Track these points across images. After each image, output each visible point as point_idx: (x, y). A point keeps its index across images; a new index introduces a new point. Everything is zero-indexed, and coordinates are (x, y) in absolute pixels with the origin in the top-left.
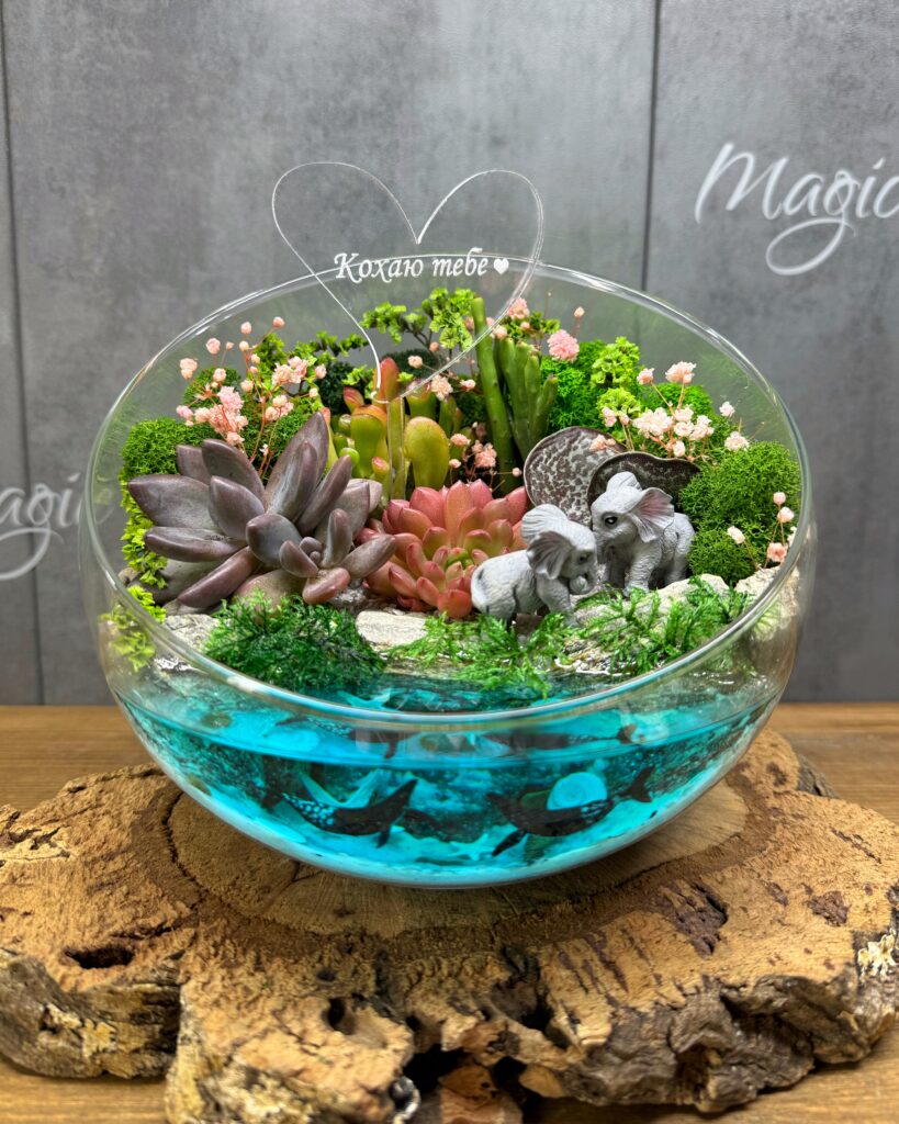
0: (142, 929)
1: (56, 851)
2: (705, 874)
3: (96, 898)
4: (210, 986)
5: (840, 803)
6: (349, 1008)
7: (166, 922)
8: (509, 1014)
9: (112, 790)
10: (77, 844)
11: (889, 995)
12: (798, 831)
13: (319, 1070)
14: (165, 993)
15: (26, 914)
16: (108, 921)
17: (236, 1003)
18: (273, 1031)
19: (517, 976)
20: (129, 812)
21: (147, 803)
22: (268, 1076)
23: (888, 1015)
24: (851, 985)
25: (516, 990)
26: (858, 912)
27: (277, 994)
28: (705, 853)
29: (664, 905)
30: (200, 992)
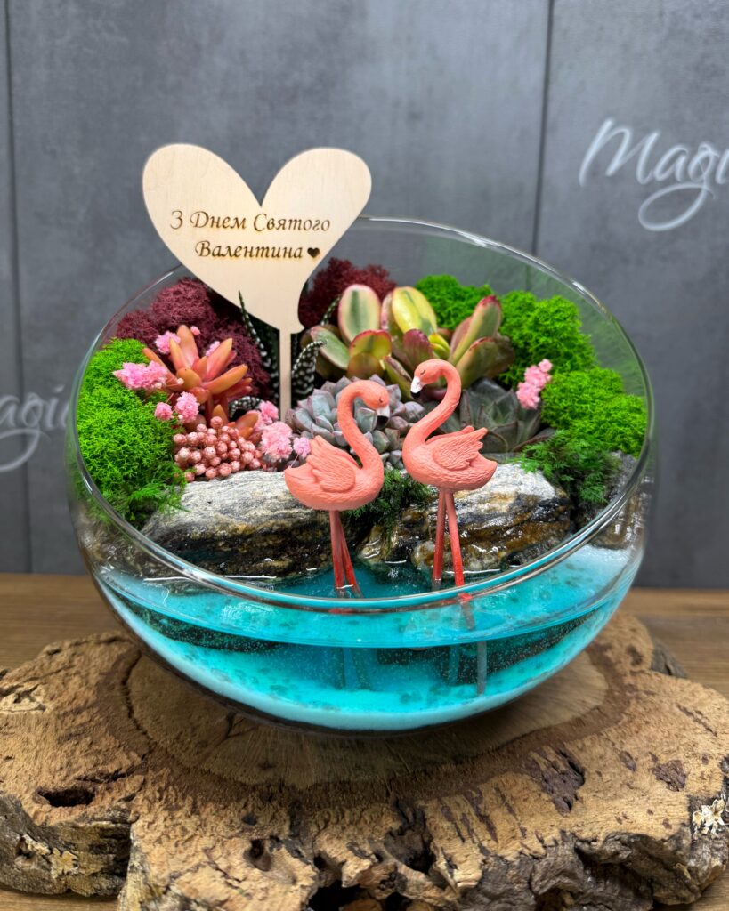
0: (101, 774)
1: (34, 705)
2: (568, 741)
3: (66, 747)
4: (154, 825)
5: (686, 683)
6: (267, 848)
7: (121, 769)
8: (399, 857)
9: (82, 654)
10: (52, 699)
11: (717, 850)
12: (649, 706)
13: (239, 901)
14: (118, 829)
15: (8, 758)
16: (75, 766)
17: (174, 843)
18: (204, 867)
19: (407, 826)
20: (95, 673)
21: (110, 665)
22: (198, 904)
23: (717, 866)
24: (685, 842)
25: (405, 837)
26: (695, 779)
27: (208, 834)
28: (569, 723)
29: (533, 769)
30: (146, 830)
